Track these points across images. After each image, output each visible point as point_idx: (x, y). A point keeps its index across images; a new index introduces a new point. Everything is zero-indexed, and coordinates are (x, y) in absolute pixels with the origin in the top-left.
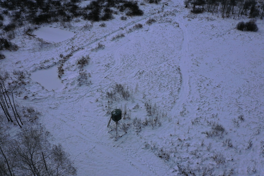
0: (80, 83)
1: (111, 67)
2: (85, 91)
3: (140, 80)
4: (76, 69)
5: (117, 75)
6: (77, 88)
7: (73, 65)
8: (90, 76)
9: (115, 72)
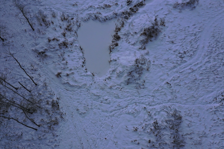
0: (129, 79)
1: (186, 61)
2: (129, 98)
3: (215, 117)
4: (137, 42)
5: (186, 85)
6: (122, 85)
7: (136, 33)
8: (148, 70)
9: (186, 75)
